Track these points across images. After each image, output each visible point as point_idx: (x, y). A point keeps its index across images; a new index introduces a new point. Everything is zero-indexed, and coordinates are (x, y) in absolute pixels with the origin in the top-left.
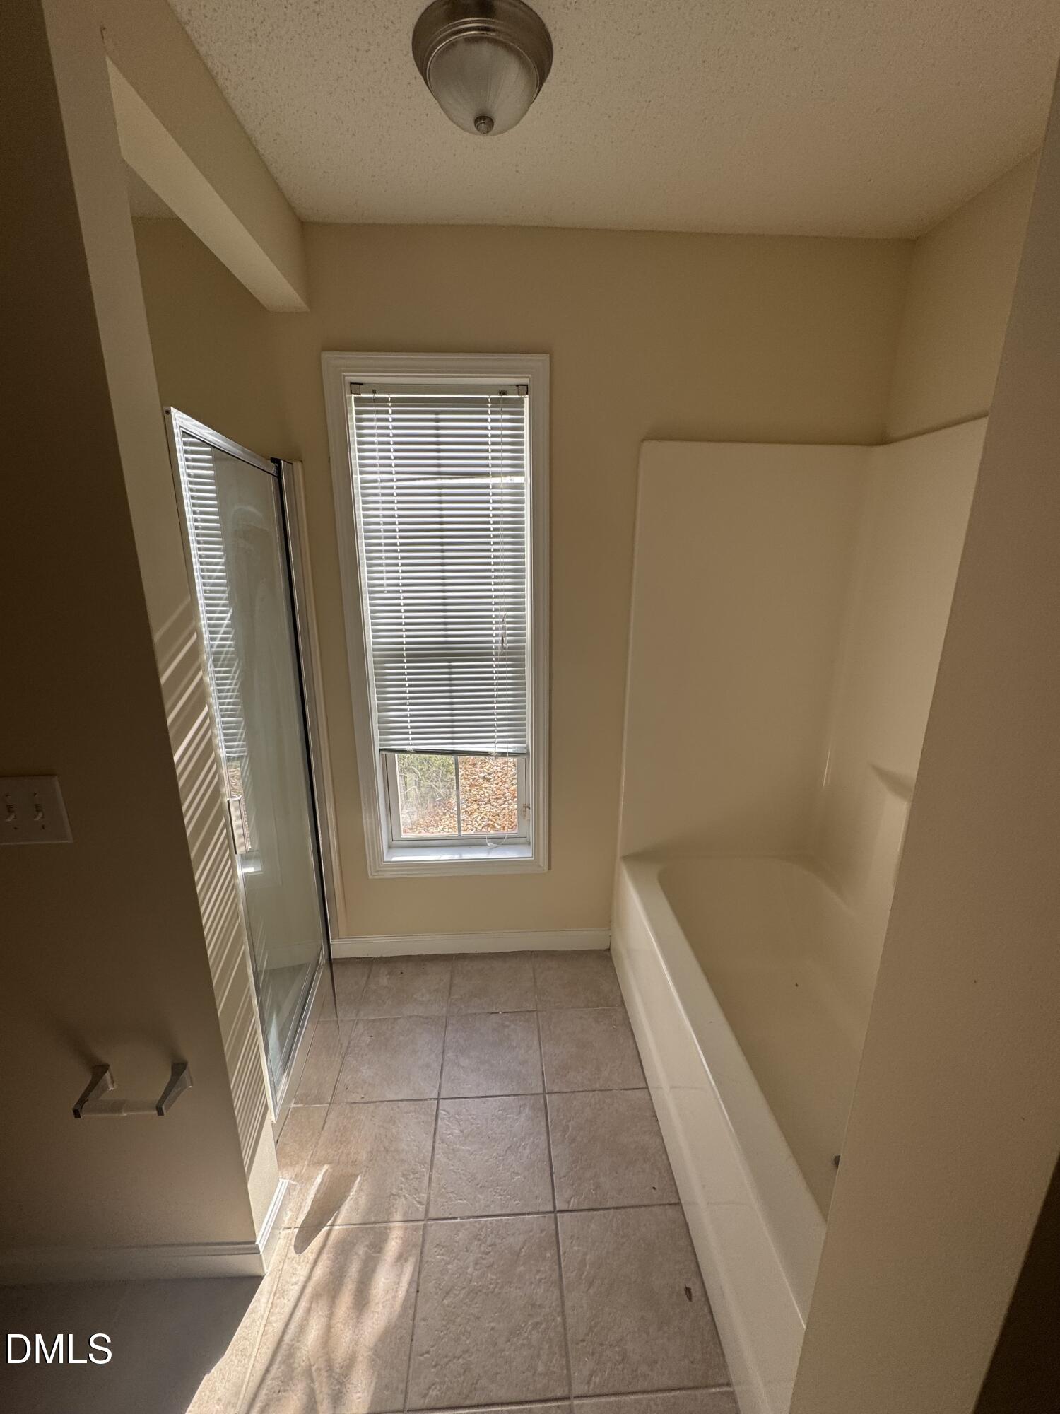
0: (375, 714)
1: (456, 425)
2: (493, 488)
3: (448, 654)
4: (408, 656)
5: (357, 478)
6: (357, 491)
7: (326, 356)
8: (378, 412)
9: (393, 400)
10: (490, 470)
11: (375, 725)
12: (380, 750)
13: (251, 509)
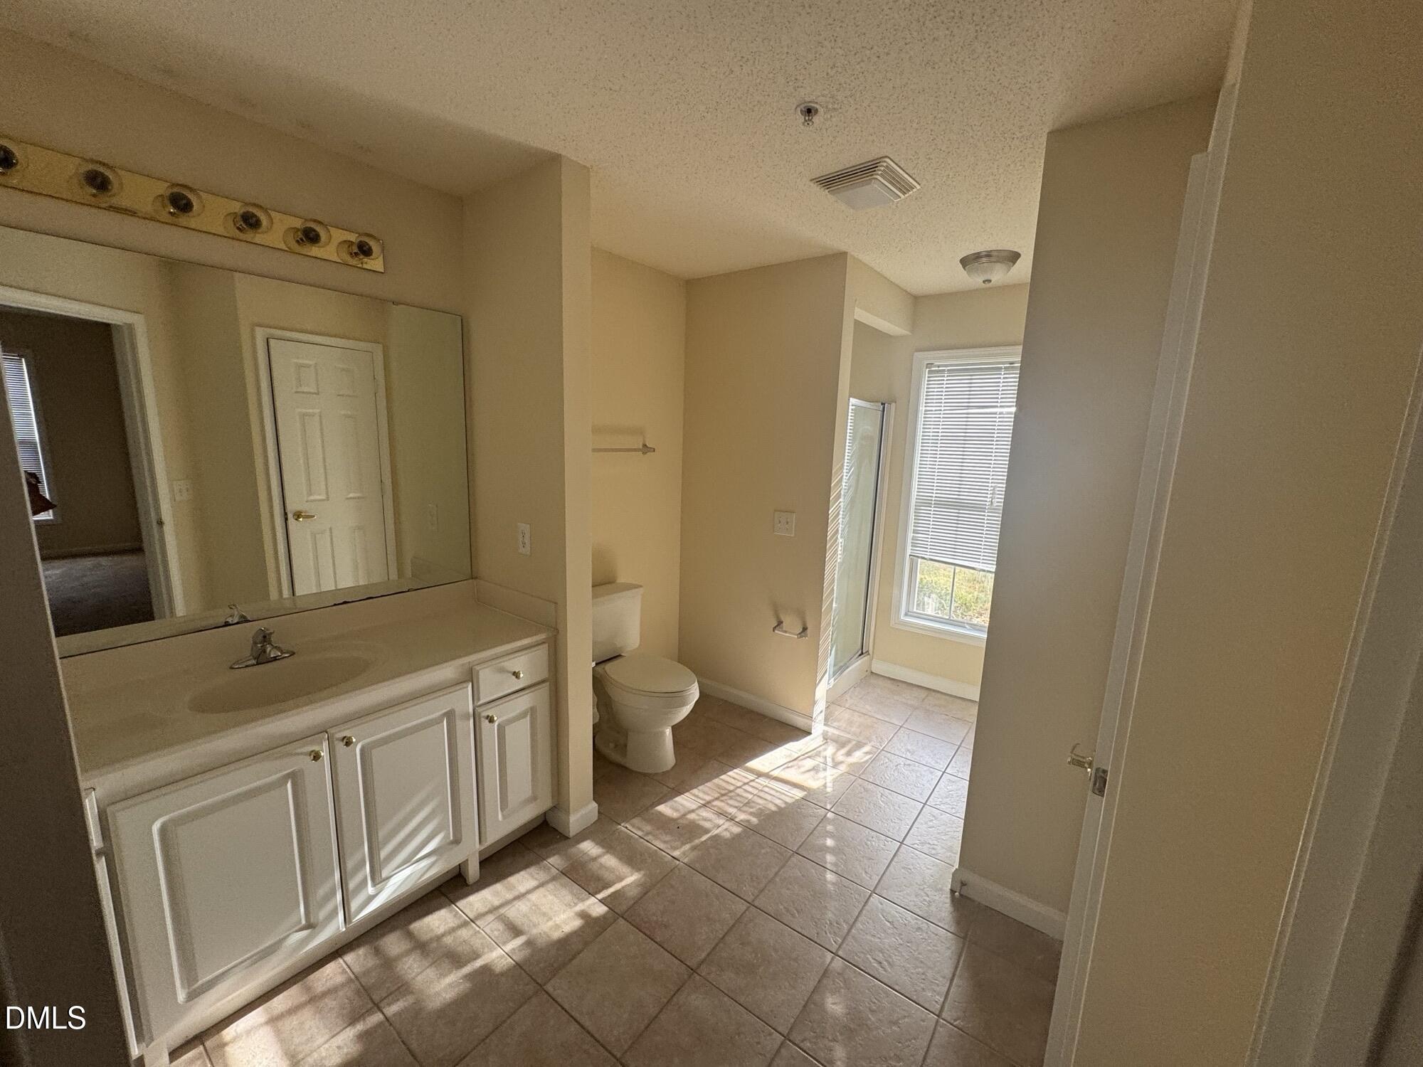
0: (910, 535)
1: (979, 381)
2: (1000, 414)
3: (958, 505)
4: (935, 504)
5: (922, 408)
6: (921, 416)
7: (916, 353)
8: (940, 376)
9: (948, 370)
10: (999, 405)
11: (909, 541)
12: (910, 555)
13: (869, 427)
